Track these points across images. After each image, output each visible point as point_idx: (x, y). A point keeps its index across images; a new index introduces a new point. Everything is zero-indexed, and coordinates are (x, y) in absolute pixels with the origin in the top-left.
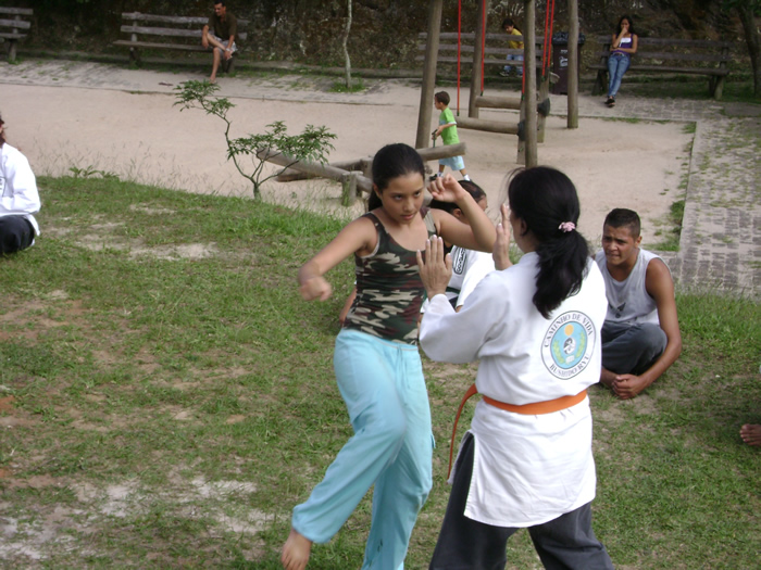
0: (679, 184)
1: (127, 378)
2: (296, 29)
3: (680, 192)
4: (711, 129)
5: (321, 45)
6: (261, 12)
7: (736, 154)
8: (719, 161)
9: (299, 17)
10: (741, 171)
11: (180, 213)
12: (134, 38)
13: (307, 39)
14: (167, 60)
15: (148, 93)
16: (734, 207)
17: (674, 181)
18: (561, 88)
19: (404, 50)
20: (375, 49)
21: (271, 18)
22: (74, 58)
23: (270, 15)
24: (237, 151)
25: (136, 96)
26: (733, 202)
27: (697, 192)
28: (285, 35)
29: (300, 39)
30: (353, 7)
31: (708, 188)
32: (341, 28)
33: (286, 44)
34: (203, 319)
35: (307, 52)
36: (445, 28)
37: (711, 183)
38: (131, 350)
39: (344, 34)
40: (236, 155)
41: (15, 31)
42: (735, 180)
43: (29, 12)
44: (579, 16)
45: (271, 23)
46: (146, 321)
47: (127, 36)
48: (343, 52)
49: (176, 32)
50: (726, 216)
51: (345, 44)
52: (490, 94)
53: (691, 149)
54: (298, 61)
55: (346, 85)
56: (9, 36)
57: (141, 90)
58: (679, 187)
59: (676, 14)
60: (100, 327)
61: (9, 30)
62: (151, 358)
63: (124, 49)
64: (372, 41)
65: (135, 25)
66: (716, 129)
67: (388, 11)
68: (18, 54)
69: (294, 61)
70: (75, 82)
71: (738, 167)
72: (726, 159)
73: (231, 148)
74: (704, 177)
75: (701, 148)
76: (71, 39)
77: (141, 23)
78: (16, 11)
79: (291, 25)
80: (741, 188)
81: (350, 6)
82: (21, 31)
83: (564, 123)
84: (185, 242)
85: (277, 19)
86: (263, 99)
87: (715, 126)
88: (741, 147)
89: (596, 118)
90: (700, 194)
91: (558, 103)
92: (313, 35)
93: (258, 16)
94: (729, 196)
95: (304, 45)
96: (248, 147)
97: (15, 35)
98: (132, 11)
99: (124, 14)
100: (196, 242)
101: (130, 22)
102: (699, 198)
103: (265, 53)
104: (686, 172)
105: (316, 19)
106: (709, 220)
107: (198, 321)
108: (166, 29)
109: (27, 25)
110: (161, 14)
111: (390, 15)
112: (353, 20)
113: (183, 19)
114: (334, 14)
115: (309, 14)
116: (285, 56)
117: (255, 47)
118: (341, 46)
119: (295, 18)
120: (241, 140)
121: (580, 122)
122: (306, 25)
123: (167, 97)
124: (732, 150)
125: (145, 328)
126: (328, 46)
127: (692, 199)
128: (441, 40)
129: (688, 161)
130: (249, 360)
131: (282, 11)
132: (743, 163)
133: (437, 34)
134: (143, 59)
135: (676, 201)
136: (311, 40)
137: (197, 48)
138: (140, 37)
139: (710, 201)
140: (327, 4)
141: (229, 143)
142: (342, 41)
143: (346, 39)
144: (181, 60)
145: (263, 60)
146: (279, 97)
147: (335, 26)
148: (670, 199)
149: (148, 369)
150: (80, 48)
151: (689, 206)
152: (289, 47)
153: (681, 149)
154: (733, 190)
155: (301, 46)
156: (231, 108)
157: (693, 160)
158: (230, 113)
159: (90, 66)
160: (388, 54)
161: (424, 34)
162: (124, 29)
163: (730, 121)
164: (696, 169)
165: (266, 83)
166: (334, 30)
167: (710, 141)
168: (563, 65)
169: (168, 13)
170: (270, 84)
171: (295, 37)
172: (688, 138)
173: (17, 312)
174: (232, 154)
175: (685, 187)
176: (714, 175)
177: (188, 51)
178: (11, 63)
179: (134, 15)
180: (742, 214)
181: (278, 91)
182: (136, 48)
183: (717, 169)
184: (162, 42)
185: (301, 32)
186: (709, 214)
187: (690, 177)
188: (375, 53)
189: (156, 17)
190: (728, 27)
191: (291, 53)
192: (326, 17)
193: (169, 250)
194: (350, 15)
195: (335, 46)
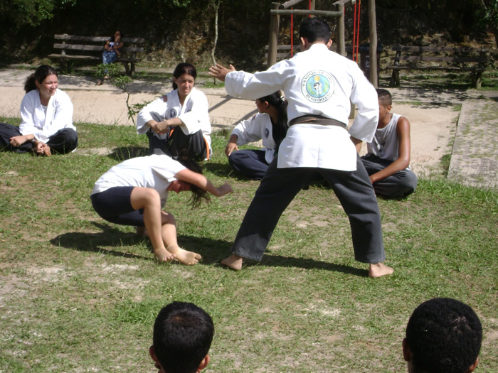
0: (447, 143)
2: (179, 45)
3: (448, 149)
4: (472, 108)
5: (196, 56)
6: (154, 34)
7: (489, 124)
8: (477, 128)
9: (181, 37)
10: (492, 135)
11: (93, 132)
12: (63, 52)
13: (186, 52)
15: (74, 90)
16: (486, 158)
17: (445, 142)
21: (161, 37)
22: (20, 67)
24: (134, 113)
26: (485, 154)
27: (460, 148)
28: (171, 50)
29: (181, 52)
30: (219, 29)
31: (468, 145)
32: (211, 44)
33: (172, 56)
37: (470, 142)
38: (60, 202)
39: (212, 47)
40: (133, 116)
42: (488, 140)
45: (161, 42)
46: (70, 187)
47: (59, 51)
48: (212, 60)
49: (93, 48)
50: (480, 163)
51: (213, 54)
53: (457, 122)
55: (215, 84)
57: (68, 88)
58: (448, 146)
59: (448, 30)
63: (56, 61)
65: (64, 43)
66: (475, 108)
67: (244, 32)
70: (21, 83)
71: (490, 132)
72: (481, 127)
73: (130, 112)
74: (466, 139)
75: (465, 121)
76: (18, 55)
77: (68, 42)
79: (176, 43)
80: (491, 145)
81: (216, 27)
84: (96, 146)
85: (165, 38)
87: (475, 106)
88: (493, 119)
90: (462, 149)
92: (190, 49)
93: (151, 36)
94: (483, 150)
95: (185, 56)
98: (62, 34)
99: (56, 36)
100: (103, 146)
101: (60, 41)
102: (462, 152)
103: (158, 63)
104: (453, 136)
105: (193, 38)
106: (467, 166)
110: (82, 36)
111: (246, 34)
112: (219, 38)
114: (205, 34)
115: (188, 35)
116: (171, 65)
117: (150, 58)
118: (211, 56)
119: (178, 38)
122: (186, 42)
124: (487, 121)
125: (69, 190)
126: (202, 57)
127: (456, 153)
129: (455, 129)
131: (169, 33)
132: (493, 129)
134: (69, 68)
135: (445, 154)
136: (190, 52)
138: (69, 52)
139: (469, 154)
140: (200, 28)
141: (129, 108)
142: (211, 52)
143: (213, 51)
145: (155, 67)
148: (440, 153)
150: (25, 61)
151: (454, 158)
152: (174, 58)
153: (450, 121)
154: (486, 147)
155: (182, 57)
157: (459, 128)
161: (267, 47)
162: (56, 46)
163: (486, 103)
164: (460, 134)
166: (206, 45)
167: (471, 116)
168: (367, 66)
169: (87, 35)
170: (161, 83)
171: (178, 52)
172: (456, 114)
174: (131, 116)
175: (452, 145)
176: (473, 137)
179: (65, 36)
180: (491, 162)
182: (65, 59)
183: (475, 133)
184: (83, 55)
185: (182, 48)
186: (468, 162)
187: (456, 139)
189: (80, 38)
190: (486, 40)
191: (176, 62)
192: (200, 36)
193: (86, 151)
194: (217, 33)
195: (206, 57)
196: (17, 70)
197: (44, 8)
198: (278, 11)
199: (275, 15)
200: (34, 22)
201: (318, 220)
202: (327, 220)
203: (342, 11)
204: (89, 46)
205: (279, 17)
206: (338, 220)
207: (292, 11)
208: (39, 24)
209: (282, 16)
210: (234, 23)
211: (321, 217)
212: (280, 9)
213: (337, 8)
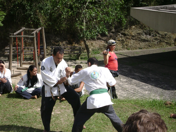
19: (1, 52)
163: (83, 65)
190: (80, 43)
198: (12, 36)
199: (11, 38)
201: (57, 111)
203: (35, 36)
205: (12, 38)
207: (17, 36)
209: (14, 38)
211: (58, 110)
213: (33, 35)
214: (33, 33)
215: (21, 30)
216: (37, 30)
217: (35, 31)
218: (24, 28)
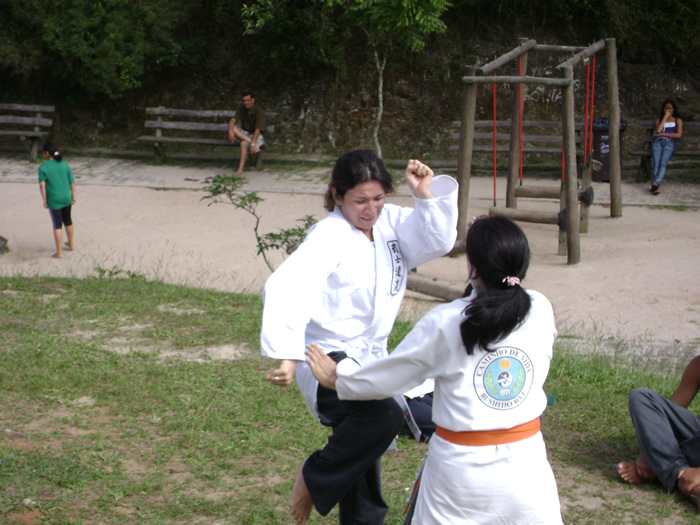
1: (157, 488)
2: (325, 121)
6: (288, 104)
9: (328, 109)
11: (210, 313)
12: (159, 133)
13: (336, 130)
14: (193, 154)
15: (174, 189)
18: (603, 176)
19: (437, 139)
20: (407, 138)
21: (299, 109)
22: (97, 155)
23: (297, 107)
24: (267, 247)
25: (161, 192)
28: (313, 127)
29: (329, 130)
30: (384, 97)
32: (372, 118)
33: (314, 136)
34: (237, 425)
35: (337, 143)
36: (479, 116)
38: (161, 459)
39: (375, 125)
40: (265, 251)
41: (37, 129)
43: (50, 109)
44: (620, 100)
45: (299, 115)
46: (178, 426)
47: (151, 131)
48: (373, 143)
49: (202, 126)
51: (375, 135)
52: (529, 183)
54: (328, 153)
56: (30, 134)
57: (166, 186)
60: (129, 435)
61: (30, 127)
62: (183, 467)
63: (148, 145)
64: (403, 131)
65: (159, 119)
67: (420, 100)
68: (40, 152)
69: (323, 153)
70: (99, 179)
73: (260, 244)
76: (94, 136)
77: (165, 117)
78: (37, 108)
79: (320, 116)
81: (381, 96)
82: (43, 128)
83: (607, 211)
84: (216, 343)
85: (305, 111)
86: (292, 193)
89: (641, 206)
91: (601, 191)
92: (342, 125)
93: (286, 107)
95: (333, 136)
96: (278, 242)
97: (37, 132)
98: (157, 106)
99: (148, 110)
100: (227, 343)
101: (154, 117)
103: (294, 145)
105: (346, 110)
107: (231, 427)
108: (190, 124)
109: (49, 122)
110: (185, 108)
111: (422, 103)
112: (384, 110)
113: (209, 113)
114: (363, 104)
115: (338, 105)
116: (314, 149)
117: (283, 139)
118: (372, 137)
119: (324, 109)
120: (271, 235)
121: (625, 211)
122: (335, 116)
123: (193, 193)
125: (175, 434)
126: (359, 137)
128: (476, 128)
130: (286, 466)
131: (311, 102)
133: (471, 121)
134: (167, 155)
136: (341, 131)
137: (222, 142)
138: (165, 132)
140: (356, 95)
141: (259, 239)
142: (372, 131)
143: (376, 129)
144: (207, 155)
145: (291, 153)
146: (308, 190)
147: (365, 117)
149: (179, 478)
150: (103, 144)
152: (318, 139)
155: (330, 137)
156: (260, 203)
158: (259, 208)
159: (114, 162)
160: (421, 144)
161: (458, 123)
162: (148, 124)
165: (295, 177)
166: (365, 120)
168: (604, 152)
169: (193, 107)
170: (299, 177)
171: (324, 129)
173: (42, 421)
174: (261, 250)
177: (214, 146)
178: (33, 161)
179: (158, 110)
181: (308, 184)
182: (160, 143)
184: (187, 137)
185: (330, 124)
188: (407, 143)
189: (182, 112)
191: (320, 145)
192: (356, 107)
193: (200, 352)
194: (381, 104)
195: (365, 137)
196: (92, 159)
197: (128, 73)
198: (475, 78)
199: (469, 84)
200: (114, 93)
202: (601, 496)
203: (570, 77)
204: (196, 124)
205: (475, 86)
206: (619, 497)
207: (495, 78)
208: (121, 96)
209: (480, 85)
210: (405, 88)
212: (477, 75)
213: (562, 73)
214: (563, 65)
215: (517, 50)
216: (581, 53)
217: (576, 58)
218: (528, 43)
